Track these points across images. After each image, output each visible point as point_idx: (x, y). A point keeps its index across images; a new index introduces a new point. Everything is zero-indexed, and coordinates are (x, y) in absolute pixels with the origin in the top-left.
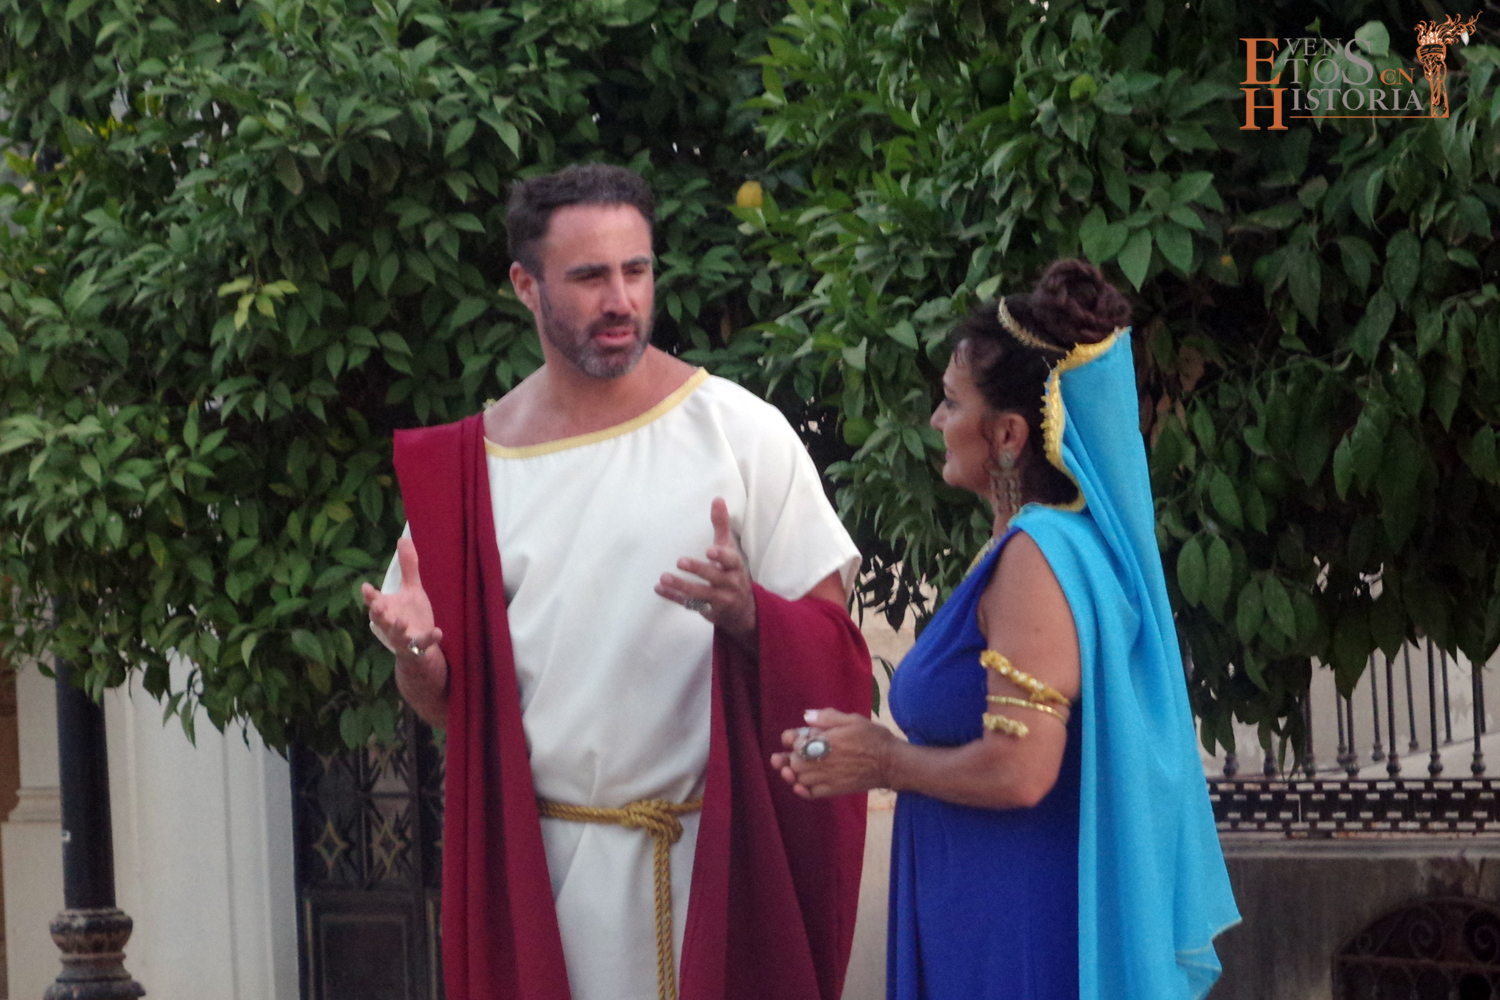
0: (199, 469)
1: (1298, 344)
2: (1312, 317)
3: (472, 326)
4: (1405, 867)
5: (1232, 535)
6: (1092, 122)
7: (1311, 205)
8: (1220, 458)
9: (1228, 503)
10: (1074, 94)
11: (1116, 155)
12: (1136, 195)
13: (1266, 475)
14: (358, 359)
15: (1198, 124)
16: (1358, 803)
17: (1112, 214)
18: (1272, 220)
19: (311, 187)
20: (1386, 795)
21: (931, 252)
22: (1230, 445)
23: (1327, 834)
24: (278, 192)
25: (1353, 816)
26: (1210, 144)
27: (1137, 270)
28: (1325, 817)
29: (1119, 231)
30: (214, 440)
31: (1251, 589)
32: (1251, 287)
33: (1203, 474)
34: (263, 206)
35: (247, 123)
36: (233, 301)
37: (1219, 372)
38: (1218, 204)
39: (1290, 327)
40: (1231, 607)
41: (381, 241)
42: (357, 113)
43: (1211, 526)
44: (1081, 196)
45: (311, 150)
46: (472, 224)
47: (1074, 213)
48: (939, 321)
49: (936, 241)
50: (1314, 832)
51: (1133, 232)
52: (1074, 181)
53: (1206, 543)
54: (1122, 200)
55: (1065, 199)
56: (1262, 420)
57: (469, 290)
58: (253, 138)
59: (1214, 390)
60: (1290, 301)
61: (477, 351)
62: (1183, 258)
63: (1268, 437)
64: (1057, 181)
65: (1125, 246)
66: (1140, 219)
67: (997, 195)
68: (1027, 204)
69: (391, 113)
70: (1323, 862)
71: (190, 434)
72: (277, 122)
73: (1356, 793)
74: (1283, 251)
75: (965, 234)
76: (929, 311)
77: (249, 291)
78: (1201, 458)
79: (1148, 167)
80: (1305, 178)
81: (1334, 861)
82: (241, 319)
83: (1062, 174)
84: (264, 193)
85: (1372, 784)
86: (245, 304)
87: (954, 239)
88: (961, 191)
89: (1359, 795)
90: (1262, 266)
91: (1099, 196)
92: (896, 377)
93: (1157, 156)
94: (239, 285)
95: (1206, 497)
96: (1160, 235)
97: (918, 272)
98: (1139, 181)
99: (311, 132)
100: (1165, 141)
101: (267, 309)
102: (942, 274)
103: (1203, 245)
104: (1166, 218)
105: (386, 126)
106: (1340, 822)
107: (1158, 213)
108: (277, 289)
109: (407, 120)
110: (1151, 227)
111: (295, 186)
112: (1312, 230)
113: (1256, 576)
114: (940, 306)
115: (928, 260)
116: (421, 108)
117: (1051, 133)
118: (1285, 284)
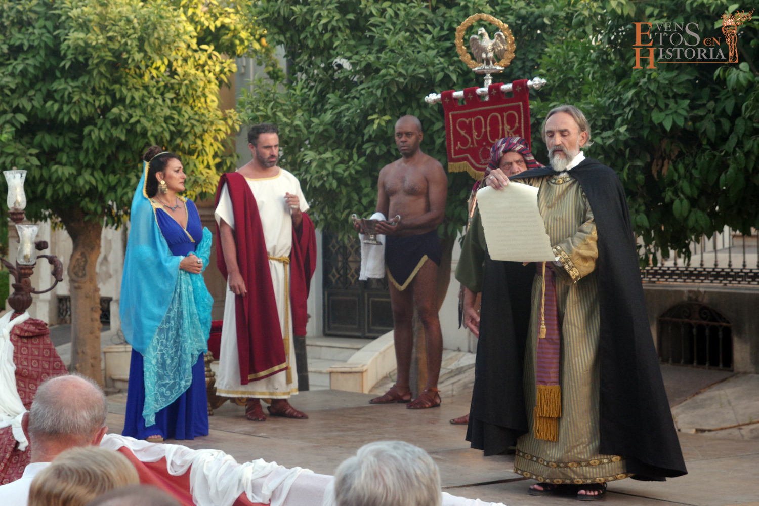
0: (358, 168)
1: (708, 147)
2: (713, 140)
3: (438, 131)
4: (680, 293)
5: (688, 198)
6: (657, 85)
7: (711, 109)
8: (685, 177)
9: (687, 190)
10: (652, 77)
11: (661, 94)
12: (667, 106)
13: (697, 182)
15: (682, 86)
16: (664, 274)
17: (661, 110)
18: (701, 113)
19: (399, 89)
20: (673, 271)
21: (603, 118)
22: (688, 174)
23: (654, 282)
24: (389, 90)
25: (662, 277)
26: (685, 91)
27: (668, 126)
28: (654, 277)
29: (663, 115)
30: (362, 160)
31: (692, 213)
32: (696, 131)
33: (681, 182)
34: (385, 95)
35: (383, 72)
36: (373, 121)
37: (684, 154)
38: (688, 108)
39: (705, 142)
40: (686, 219)
41: (414, 105)
42: (414, 70)
43: (682, 196)
44: (652, 105)
45: (401, 80)
47: (649, 110)
48: (609, 137)
49: (606, 115)
50: (650, 282)
51: (667, 115)
52: (651, 100)
53: (681, 201)
54: (663, 106)
55: (648, 105)
56: (699, 167)
57: (438, 120)
58: (384, 76)
59: (684, 158)
60: (706, 135)
61: (439, 137)
62: (681, 123)
63: (701, 172)
64: (646, 101)
65: (664, 120)
66: (669, 112)
67: (625, 103)
68: (637, 106)
69: (423, 70)
70: (655, 290)
71: (355, 157)
72: (392, 72)
73: (664, 270)
74: (704, 122)
75: (615, 114)
76: (605, 134)
77: (378, 119)
78: (679, 177)
79: (668, 97)
80: (708, 101)
81: (658, 290)
82: (375, 126)
83: (648, 99)
84: (385, 91)
85: (669, 268)
86: (377, 122)
87: (611, 115)
88: (613, 101)
89: (664, 271)
90: (698, 125)
91: (657, 105)
92: (595, 152)
93: (671, 94)
94: (375, 116)
95: (681, 188)
96: (674, 116)
97: (600, 123)
98: (667, 101)
99: (400, 75)
100: (672, 90)
101: (383, 124)
102: (607, 124)
103: (686, 119)
104: (676, 112)
105: (421, 74)
106: (658, 279)
107: (673, 110)
108: (387, 118)
109: (427, 72)
110: (672, 114)
111: (395, 90)
112: (713, 116)
113: (693, 210)
114: (609, 133)
115: (603, 121)
116: (431, 69)
117: (645, 87)
118: (705, 130)
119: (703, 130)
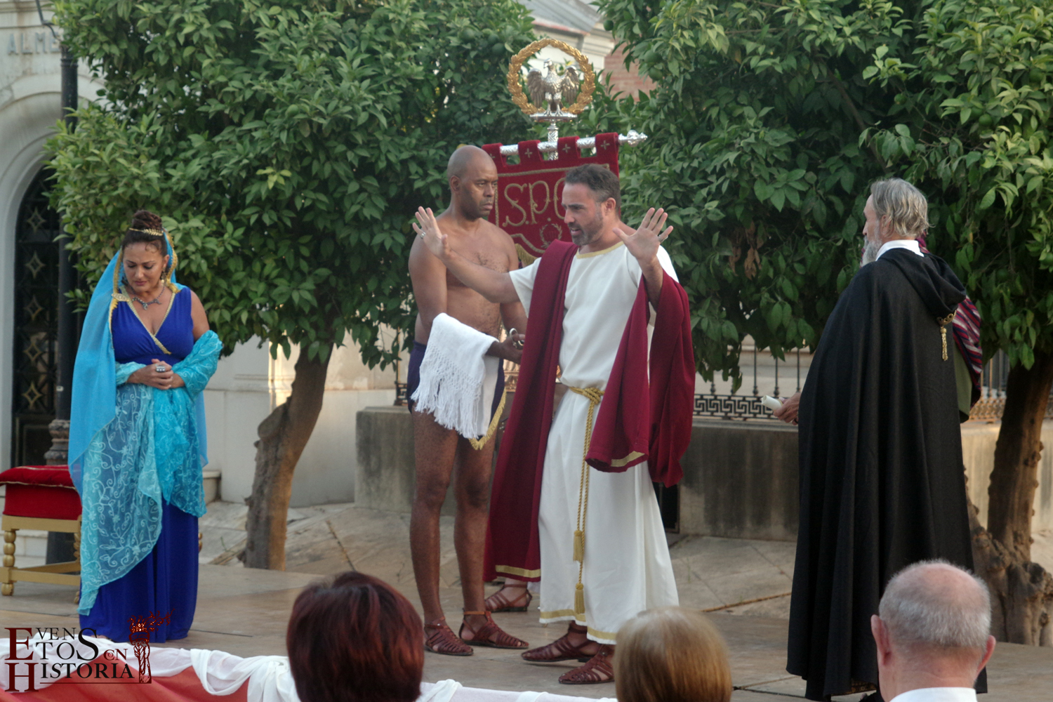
1: (815, 234)
2: (822, 224)
5: (789, 302)
6: (765, 148)
7: (812, 182)
8: (785, 273)
9: (788, 292)
10: (760, 137)
12: (772, 176)
13: (799, 280)
14: (308, 203)
17: (767, 183)
19: (312, 133)
22: (790, 270)
24: (296, 134)
27: (779, 204)
29: (769, 189)
30: (240, 232)
33: (779, 280)
34: (293, 141)
36: (264, 178)
41: (322, 156)
42: (336, 108)
45: (321, 121)
46: (364, 153)
47: (752, 181)
48: (694, 216)
51: (775, 189)
53: (782, 305)
54: (767, 177)
55: (751, 175)
60: (811, 218)
64: (749, 169)
65: (772, 195)
66: (777, 185)
68: (735, 176)
69: (350, 108)
72: (308, 108)
77: (273, 174)
78: (777, 273)
84: (291, 135)
86: (272, 178)
94: (269, 170)
96: (786, 190)
98: (771, 170)
99: (318, 112)
101: (282, 182)
104: (787, 186)
105: (347, 113)
107: (783, 183)
108: (286, 173)
109: (352, 111)
110: (781, 188)
111: (306, 134)
112: (820, 192)
118: (811, 211)
119: (809, 210)
